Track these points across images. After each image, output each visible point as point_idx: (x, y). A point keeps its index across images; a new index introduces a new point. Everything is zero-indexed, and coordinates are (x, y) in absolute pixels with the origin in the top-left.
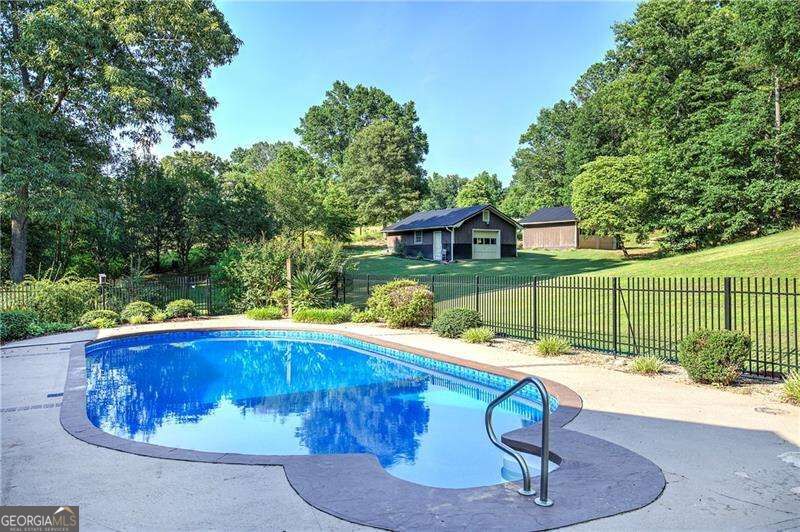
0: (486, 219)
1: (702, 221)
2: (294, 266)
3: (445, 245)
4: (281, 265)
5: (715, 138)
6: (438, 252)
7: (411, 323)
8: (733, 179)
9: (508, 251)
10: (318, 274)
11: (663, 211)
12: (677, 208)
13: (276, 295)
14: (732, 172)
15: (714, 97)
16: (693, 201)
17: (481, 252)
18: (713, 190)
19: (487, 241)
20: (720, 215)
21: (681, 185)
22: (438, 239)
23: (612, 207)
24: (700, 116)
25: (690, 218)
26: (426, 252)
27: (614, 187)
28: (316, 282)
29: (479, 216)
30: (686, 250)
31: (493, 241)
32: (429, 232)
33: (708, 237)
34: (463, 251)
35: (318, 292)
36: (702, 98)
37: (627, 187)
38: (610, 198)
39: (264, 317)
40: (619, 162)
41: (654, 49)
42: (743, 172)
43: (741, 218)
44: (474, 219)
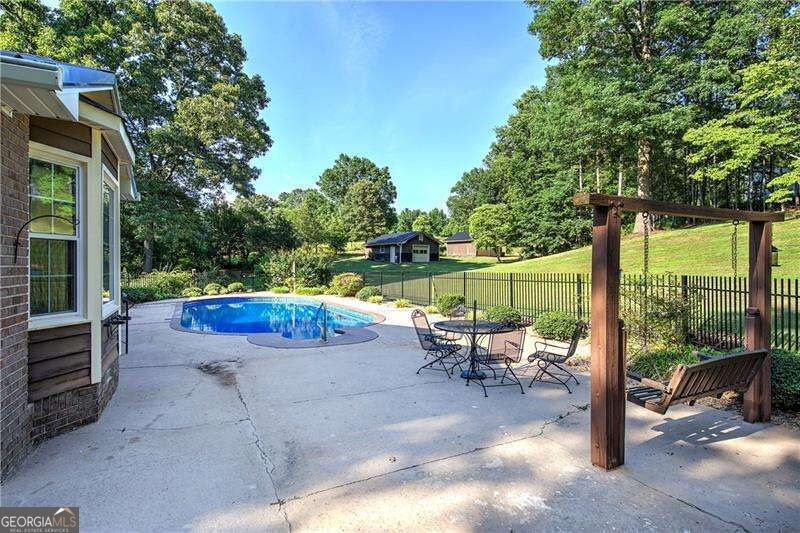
0: (421, 239)
1: (539, 241)
2: (297, 265)
3: (397, 254)
4: (291, 265)
5: (546, 195)
6: (393, 258)
7: (351, 294)
8: (555, 218)
9: (434, 257)
10: (310, 269)
11: (520, 235)
12: (525, 234)
13: (287, 281)
14: (553, 214)
15: (549, 171)
16: (534, 230)
17: (417, 257)
18: (544, 224)
19: (422, 252)
20: (547, 239)
21: (528, 221)
22: (393, 250)
23: (490, 233)
24: (540, 181)
25: (532, 239)
26: (387, 257)
27: (491, 221)
28: (309, 274)
29: (417, 237)
30: (532, 257)
31: (426, 252)
32: (388, 247)
33: (544, 251)
34: (407, 257)
35: (309, 279)
36: (542, 171)
37: (498, 222)
38: (489, 227)
39: (280, 292)
40: (494, 207)
41: (517, 142)
42: (560, 214)
43: (560, 241)
44: (414, 239)
